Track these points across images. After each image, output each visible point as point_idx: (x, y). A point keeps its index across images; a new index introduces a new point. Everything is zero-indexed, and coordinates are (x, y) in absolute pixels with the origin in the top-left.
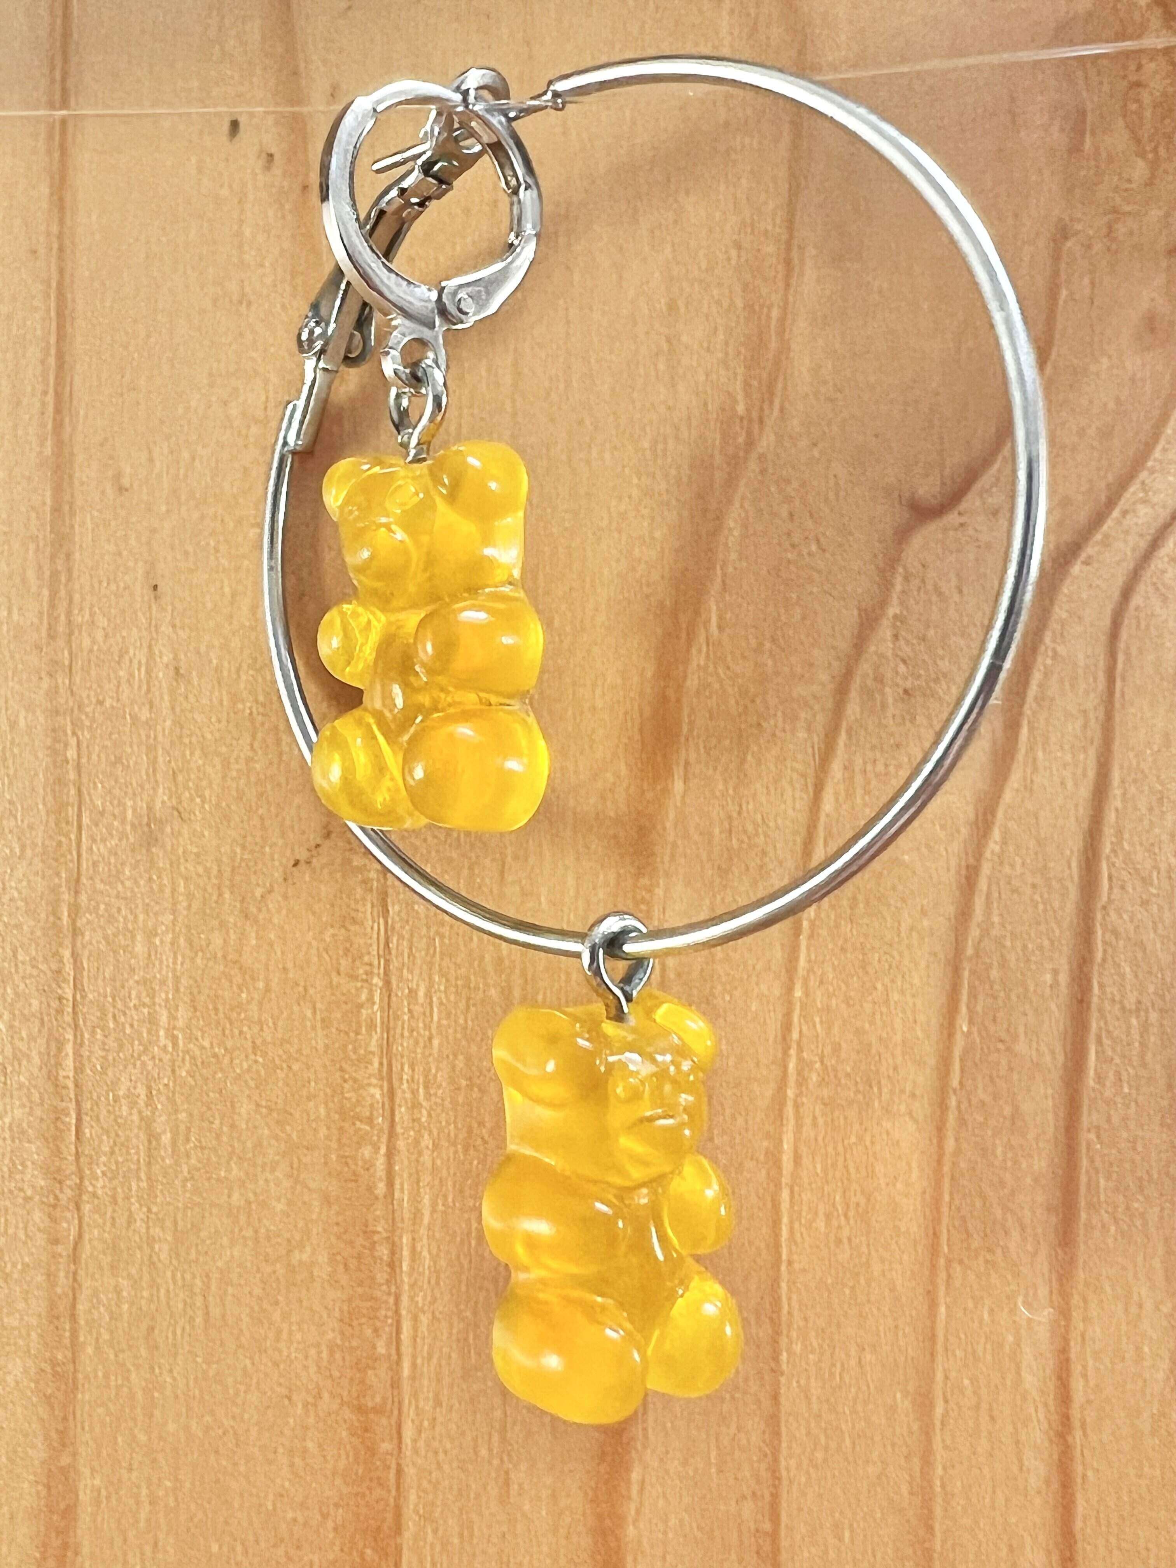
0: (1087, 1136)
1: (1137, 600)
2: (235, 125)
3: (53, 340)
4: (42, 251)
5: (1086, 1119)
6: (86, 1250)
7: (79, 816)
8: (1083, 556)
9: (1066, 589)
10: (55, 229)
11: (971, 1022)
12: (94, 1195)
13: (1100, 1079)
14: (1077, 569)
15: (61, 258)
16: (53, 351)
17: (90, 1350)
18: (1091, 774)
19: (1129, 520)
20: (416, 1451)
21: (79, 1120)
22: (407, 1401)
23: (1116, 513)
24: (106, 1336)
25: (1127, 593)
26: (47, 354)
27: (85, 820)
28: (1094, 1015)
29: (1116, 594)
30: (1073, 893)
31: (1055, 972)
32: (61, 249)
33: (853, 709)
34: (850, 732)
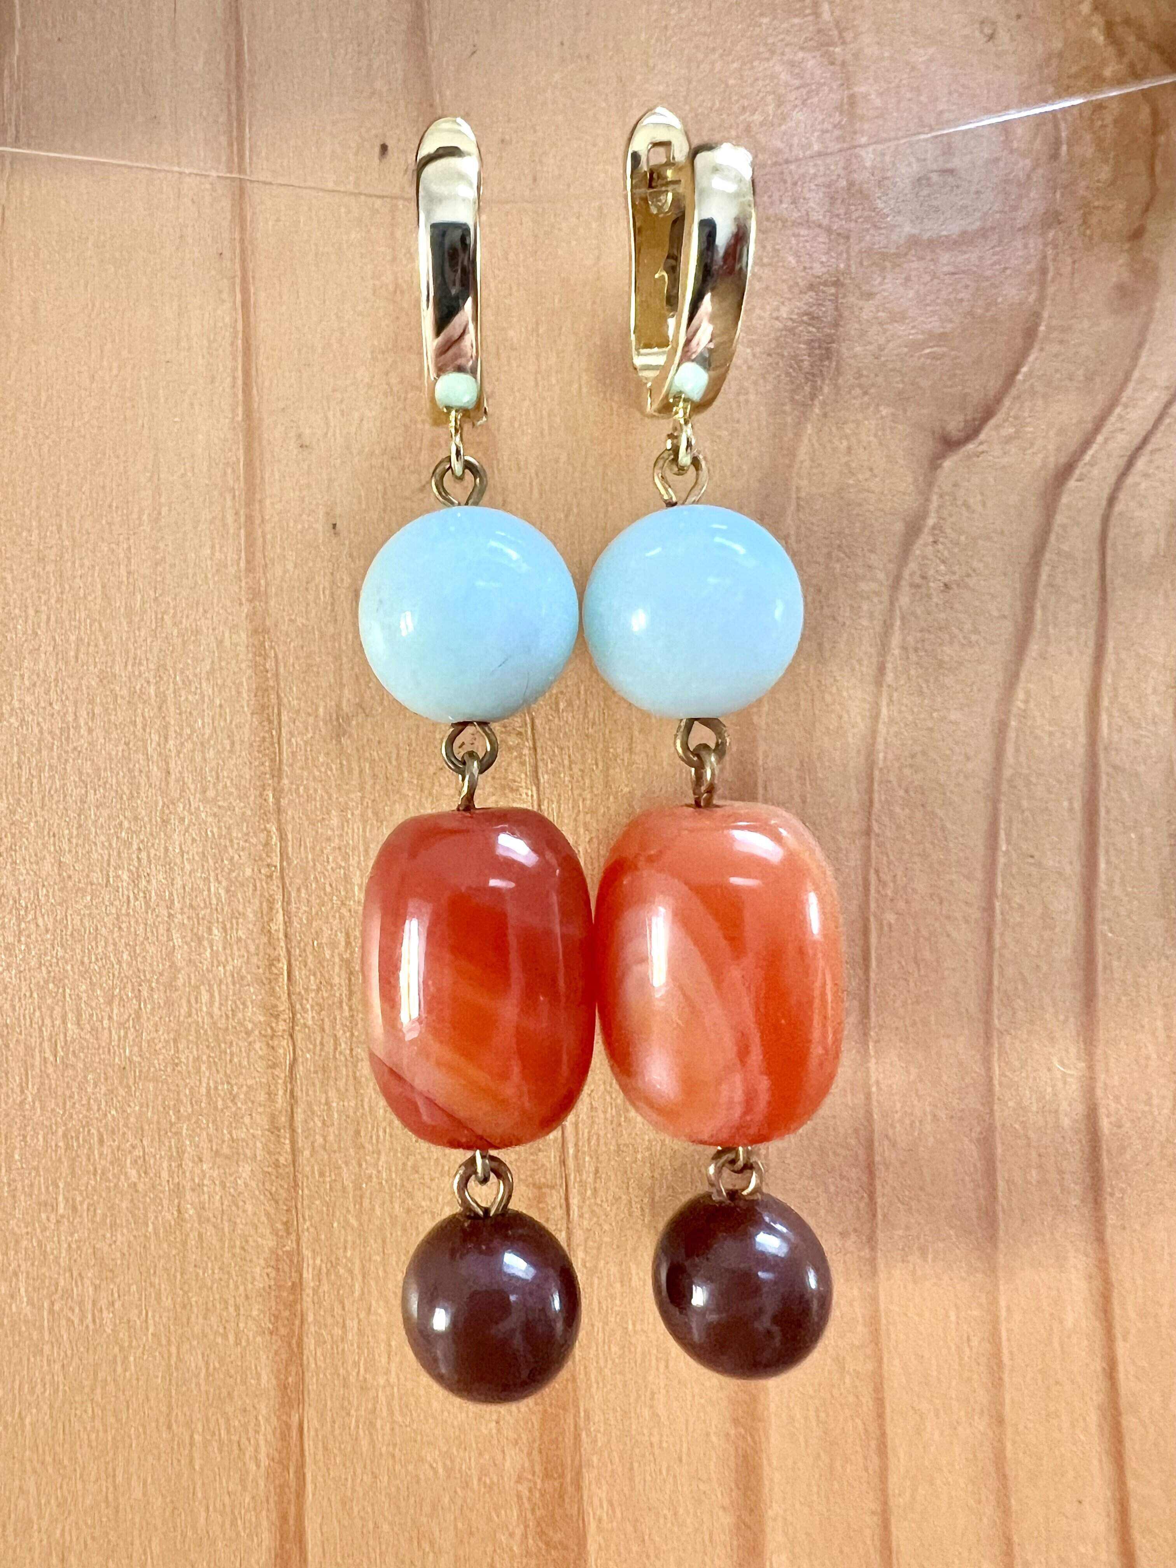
0: (1102, 928)
1: (1119, 507)
2: (384, 148)
3: (240, 327)
4: (227, 254)
5: (1099, 915)
6: (300, 1069)
7: (279, 714)
8: (1077, 472)
9: (1065, 500)
10: (237, 236)
11: (1008, 842)
12: (305, 1025)
13: (1110, 883)
14: (1072, 483)
15: (243, 261)
16: (240, 335)
17: (307, 1153)
18: (1091, 644)
19: (1112, 445)
20: (581, 1216)
21: (289, 965)
22: (572, 1177)
23: (1099, 439)
24: (320, 1140)
25: (1112, 500)
26: (236, 337)
27: (284, 718)
28: (1102, 831)
29: (1104, 503)
30: (1082, 739)
31: (1070, 800)
32: (243, 251)
33: (904, 600)
34: (903, 618)
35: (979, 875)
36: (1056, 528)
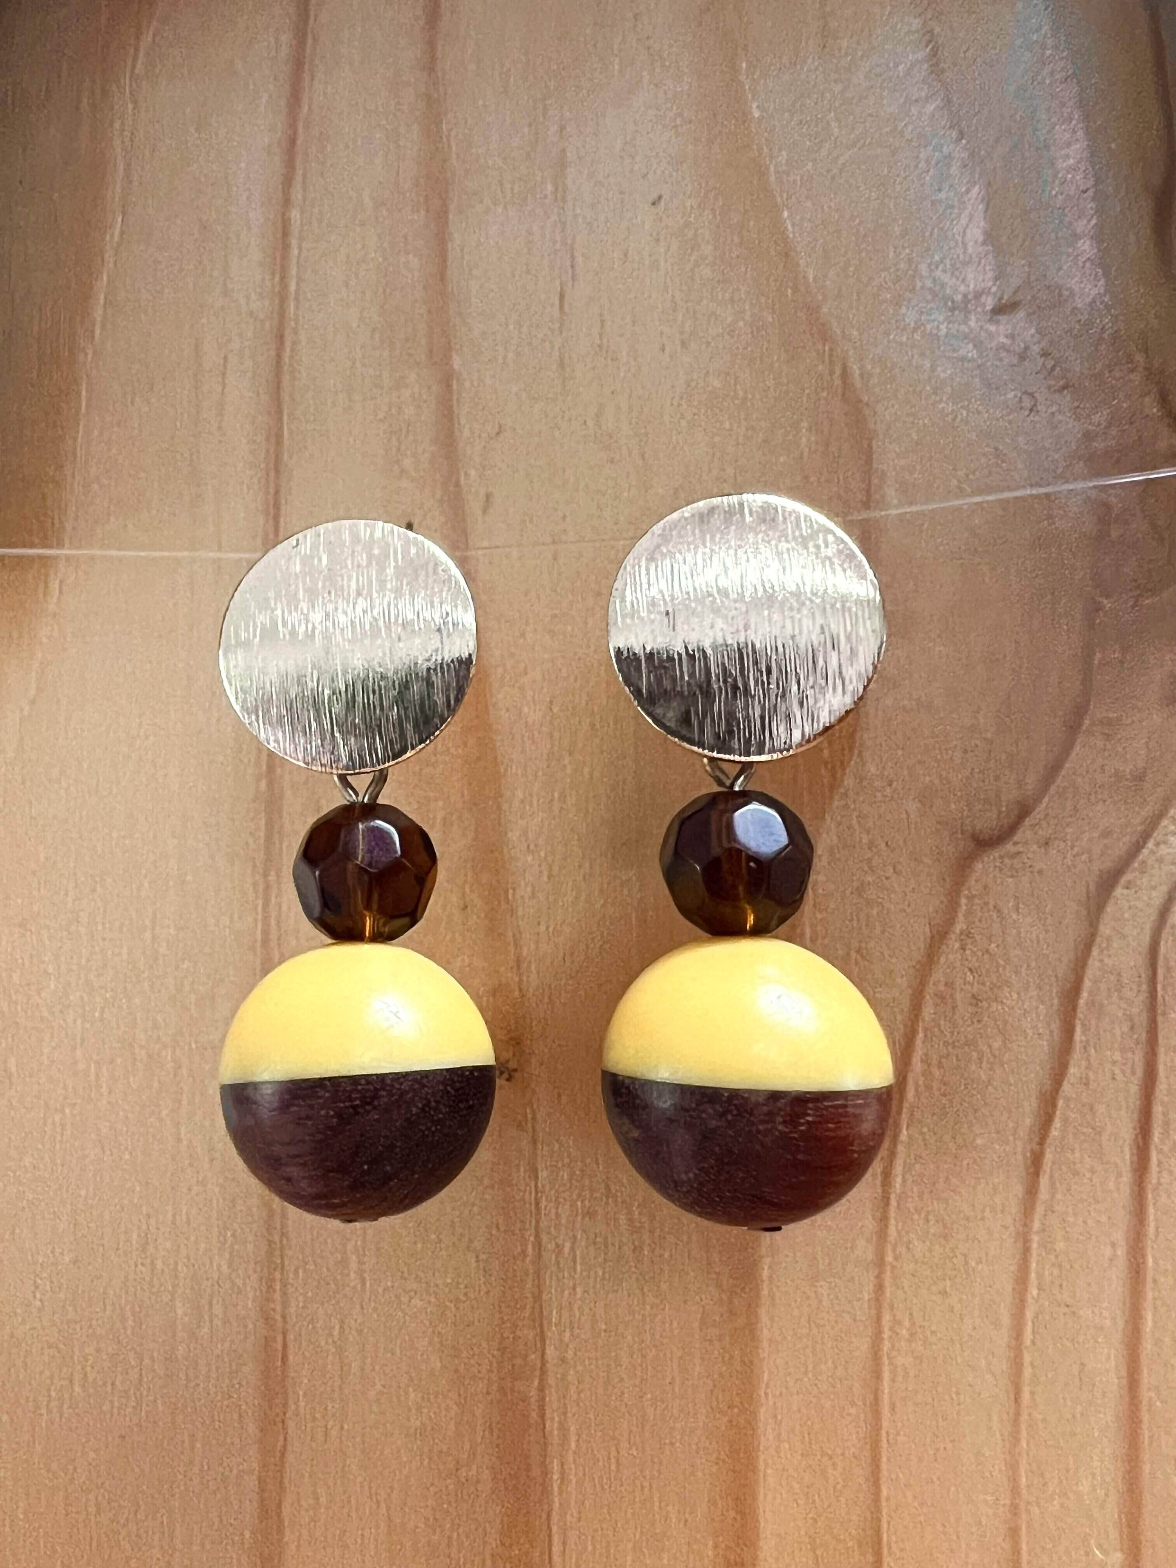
0: (1148, 1395)
5: (1146, 1379)
6: (290, 1460)
8: (1123, 880)
9: (1109, 909)
11: (1040, 1288)
12: (297, 1413)
13: (1158, 1342)
14: (1119, 891)
17: (293, 1548)
18: (1140, 1072)
23: (1150, 845)
28: (1149, 1285)
30: (1127, 1176)
31: (1113, 1246)
33: (928, 1011)
34: (926, 1030)
35: (1006, 1320)
36: (1100, 940)
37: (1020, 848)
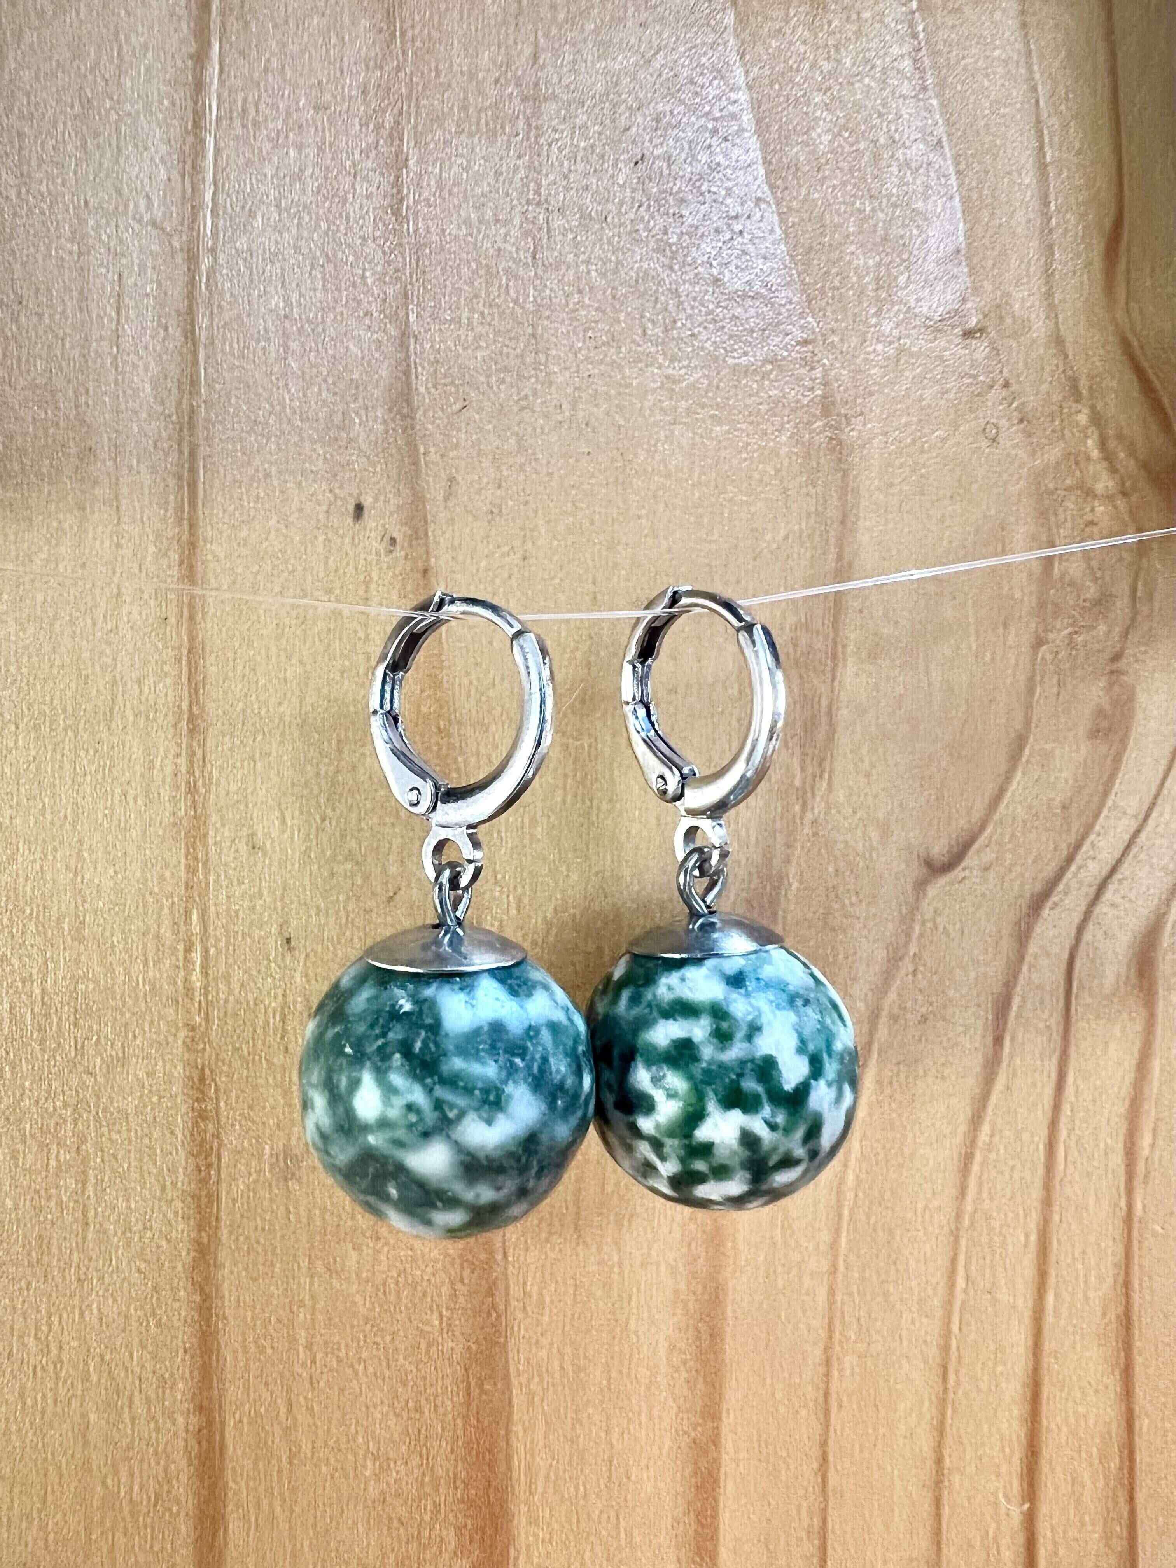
0: (1048, 1360)
1: (1087, 936)
2: (359, 509)
4: (173, 619)
5: (1047, 1348)
7: (219, 1157)
8: (1052, 900)
9: (1038, 929)
10: (185, 599)
11: (966, 1279)
13: (1057, 1315)
14: (1046, 912)
19: (1083, 873)
23: (1073, 868)
25: (1080, 930)
27: (225, 1160)
28: (1053, 1264)
29: (1073, 933)
30: (1040, 1171)
31: (1027, 1234)
33: (883, 1030)
35: (939, 1313)
36: (1028, 959)
37: (967, 873)
